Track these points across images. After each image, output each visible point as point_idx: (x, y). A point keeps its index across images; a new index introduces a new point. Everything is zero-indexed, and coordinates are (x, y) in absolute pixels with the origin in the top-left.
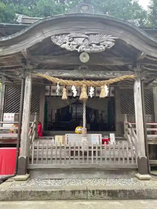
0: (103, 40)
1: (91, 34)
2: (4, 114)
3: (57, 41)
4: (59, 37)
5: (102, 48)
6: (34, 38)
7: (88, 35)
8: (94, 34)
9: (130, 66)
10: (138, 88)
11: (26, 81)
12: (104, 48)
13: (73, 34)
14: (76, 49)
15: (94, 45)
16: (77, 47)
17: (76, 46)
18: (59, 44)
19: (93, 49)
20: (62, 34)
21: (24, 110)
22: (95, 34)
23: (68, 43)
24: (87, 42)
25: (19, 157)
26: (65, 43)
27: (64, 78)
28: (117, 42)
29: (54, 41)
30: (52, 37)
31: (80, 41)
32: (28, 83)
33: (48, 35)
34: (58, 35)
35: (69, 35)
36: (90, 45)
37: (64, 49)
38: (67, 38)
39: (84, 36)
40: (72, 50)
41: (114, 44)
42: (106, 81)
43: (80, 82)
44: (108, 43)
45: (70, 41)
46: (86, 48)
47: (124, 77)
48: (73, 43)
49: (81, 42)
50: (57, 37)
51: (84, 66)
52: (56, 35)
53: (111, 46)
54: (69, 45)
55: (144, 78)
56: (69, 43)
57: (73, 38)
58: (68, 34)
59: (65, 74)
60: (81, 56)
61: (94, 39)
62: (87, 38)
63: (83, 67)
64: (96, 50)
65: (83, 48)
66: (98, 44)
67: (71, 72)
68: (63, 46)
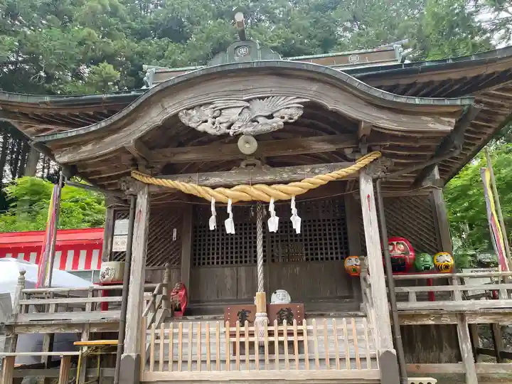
0: (278, 108)
1: (255, 98)
3: (190, 120)
4: (194, 111)
5: (277, 123)
6: (147, 119)
7: (248, 101)
8: (260, 98)
9: (348, 152)
10: (368, 196)
11: (139, 201)
12: (281, 122)
13: (220, 103)
14: (228, 131)
15: (260, 119)
16: (229, 128)
17: (225, 125)
18: (194, 125)
19: (260, 127)
20: (201, 106)
21: (132, 259)
22: (263, 98)
23: (210, 121)
24: (246, 115)
26: (206, 121)
29: (185, 120)
30: (181, 114)
31: (233, 114)
33: (172, 111)
34: (192, 108)
35: (212, 106)
36: (253, 121)
38: (208, 112)
39: (240, 103)
40: (218, 133)
41: (301, 112)
44: (289, 111)
45: (215, 118)
46: (246, 126)
48: (220, 119)
49: (235, 117)
50: (190, 111)
52: (188, 109)
53: (296, 118)
54: (214, 124)
55: (379, 174)
56: (213, 120)
57: (221, 110)
58: (211, 103)
59: (214, 180)
60: (241, 142)
61: (260, 108)
62: (247, 107)
63: (248, 163)
65: (240, 127)
66: (271, 117)
67: (225, 174)
68: (201, 128)
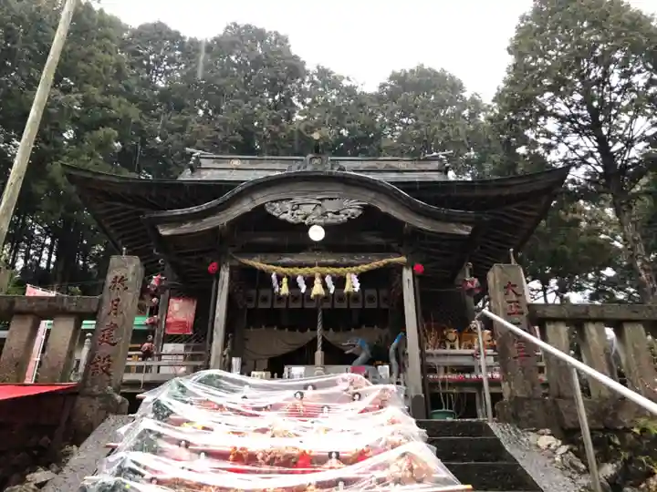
0: (344, 208)
1: (326, 199)
2: (165, 345)
3: (274, 210)
4: (277, 204)
5: (342, 218)
6: (238, 207)
7: (321, 200)
8: (330, 199)
10: (409, 280)
11: (222, 272)
12: (345, 218)
13: (298, 200)
14: (303, 221)
15: (330, 214)
16: (305, 219)
17: (303, 216)
18: (277, 215)
19: (329, 220)
20: (282, 200)
22: (332, 199)
23: (290, 212)
24: (319, 211)
26: (286, 212)
27: (284, 266)
28: (365, 209)
29: (269, 210)
30: (266, 205)
31: (308, 209)
32: (225, 275)
33: (259, 202)
34: (276, 201)
35: (292, 201)
36: (324, 215)
37: (285, 221)
38: (288, 206)
39: (314, 201)
40: (296, 222)
41: (360, 212)
42: (354, 269)
43: (311, 270)
44: (352, 211)
45: (294, 210)
46: (318, 218)
47: (385, 261)
48: (298, 212)
49: (311, 211)
50: (274, 204)
51: (316, 246)
52: (272, 202)
53: (357, 216)
54: (293, 215)
56: (293, 212)
57: (298, 205)
58: (291, 199)
59: (287, 260)
60: (311, 231)
61: (330, 206)
62: (319, 205)
64: (335, 221)
65: (313, 219)
66: (337, 213)
68: (283, 216)
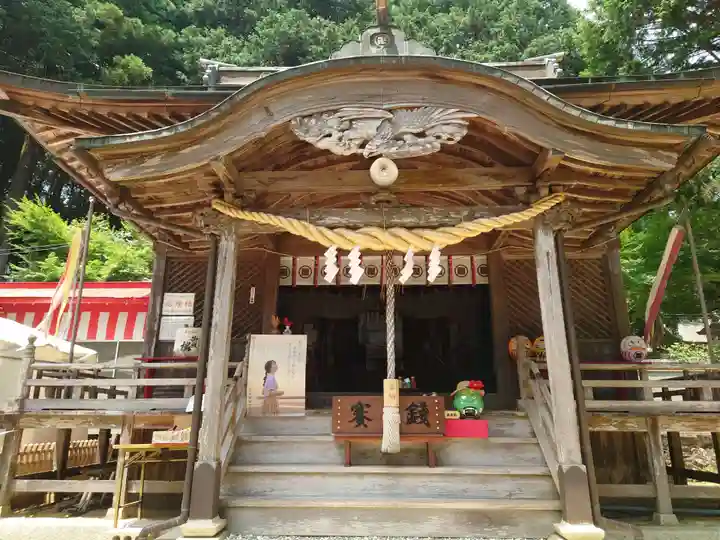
0: (433, 124)
1: (401, 108)
3: (307, 132)
4: (313, 121)
5: (431, 146)
7: (390, 111)
8: (407, 108)
9: (520, 191)
10: (548, 254)
11: (223, 243)
12: (437, 144)
13: (350, 111)
14: (360, 151)
15: (407, 137)
16: (362, 146)
17: (358, 142)
18: (312, 140)
19: (406, 149)
21: (213, 324)
22: (412, 108)
23: (336, 135)
24: (388, 130)
25: (197, 464)
26: (330, 135)
28: (473, 125)
29: (298, 132)
30: (293, 122)
31: (367, 129)
32: (228, 247)
33: (280, 119)
34: (310, 116)
35: (339, 114)
36: (398, 138)
37: (327, 152)
38: (332, 121)
39: (379, 113)
40: (346, 154)
41: (465, 132)
44: (449, 129)
45: (343, 131)
46: (388, 145)
48: (350, 134)
49: (373, 132)
50: (306, 120)
51: (383, 196)
52: (304, 117)
53: (458, 138)
54: (340, 139)
56: (340, 134)
57: (351, 121)
58: (335, 111)
59: (332, 218)
60: (375, 168)
61: (408, 124)
62: (389, 120)
63: (381, 198)
64: (415, 150)
65: (378, 147)
66: (421, 135)
67: (347, 212)
68: (323, 144)
